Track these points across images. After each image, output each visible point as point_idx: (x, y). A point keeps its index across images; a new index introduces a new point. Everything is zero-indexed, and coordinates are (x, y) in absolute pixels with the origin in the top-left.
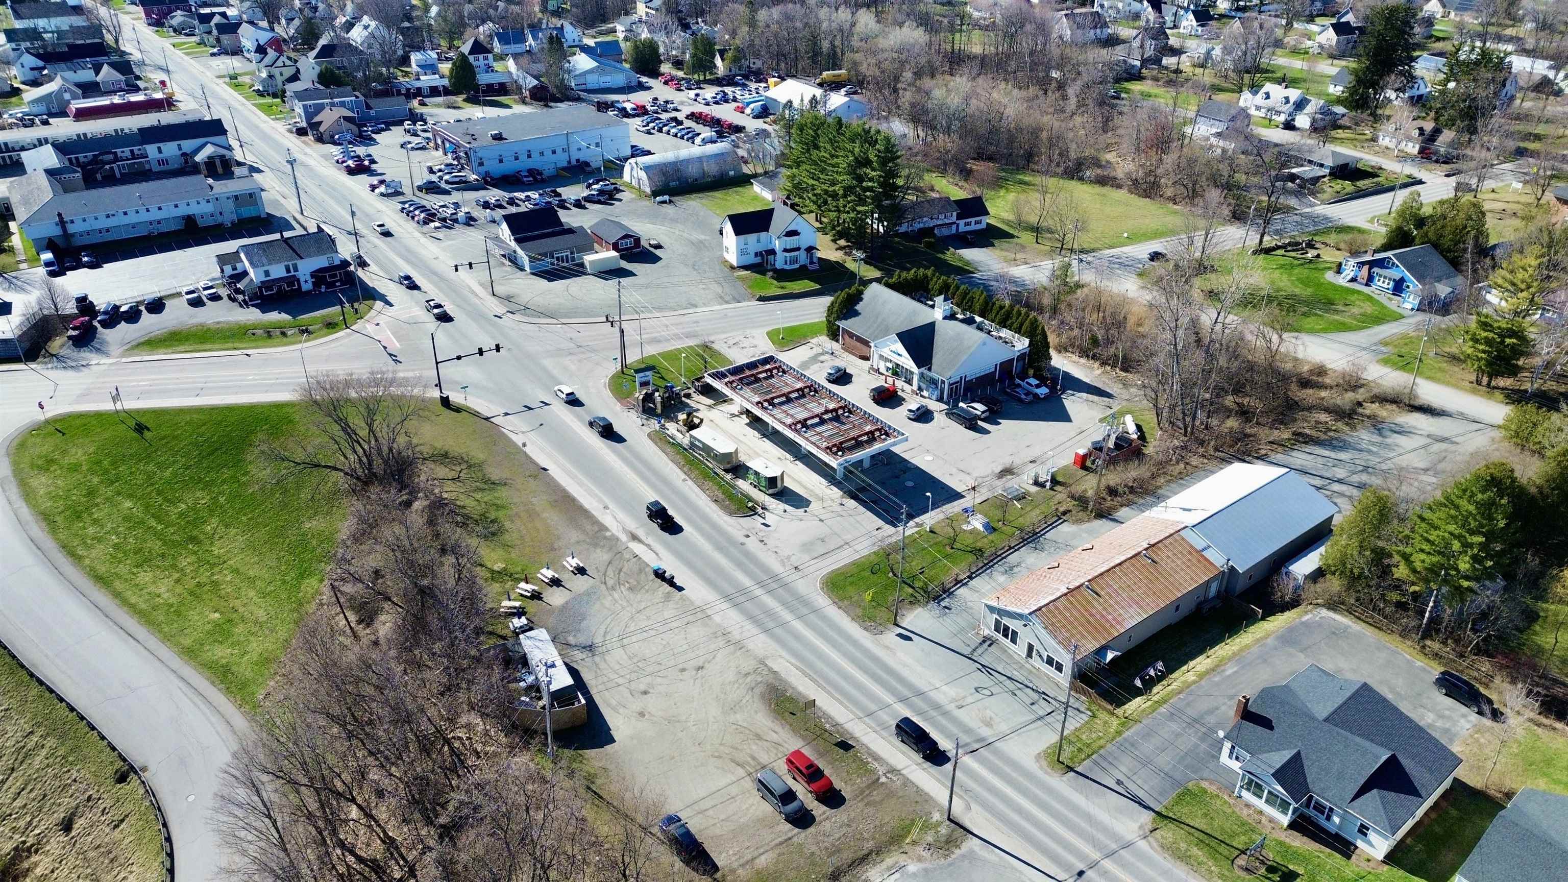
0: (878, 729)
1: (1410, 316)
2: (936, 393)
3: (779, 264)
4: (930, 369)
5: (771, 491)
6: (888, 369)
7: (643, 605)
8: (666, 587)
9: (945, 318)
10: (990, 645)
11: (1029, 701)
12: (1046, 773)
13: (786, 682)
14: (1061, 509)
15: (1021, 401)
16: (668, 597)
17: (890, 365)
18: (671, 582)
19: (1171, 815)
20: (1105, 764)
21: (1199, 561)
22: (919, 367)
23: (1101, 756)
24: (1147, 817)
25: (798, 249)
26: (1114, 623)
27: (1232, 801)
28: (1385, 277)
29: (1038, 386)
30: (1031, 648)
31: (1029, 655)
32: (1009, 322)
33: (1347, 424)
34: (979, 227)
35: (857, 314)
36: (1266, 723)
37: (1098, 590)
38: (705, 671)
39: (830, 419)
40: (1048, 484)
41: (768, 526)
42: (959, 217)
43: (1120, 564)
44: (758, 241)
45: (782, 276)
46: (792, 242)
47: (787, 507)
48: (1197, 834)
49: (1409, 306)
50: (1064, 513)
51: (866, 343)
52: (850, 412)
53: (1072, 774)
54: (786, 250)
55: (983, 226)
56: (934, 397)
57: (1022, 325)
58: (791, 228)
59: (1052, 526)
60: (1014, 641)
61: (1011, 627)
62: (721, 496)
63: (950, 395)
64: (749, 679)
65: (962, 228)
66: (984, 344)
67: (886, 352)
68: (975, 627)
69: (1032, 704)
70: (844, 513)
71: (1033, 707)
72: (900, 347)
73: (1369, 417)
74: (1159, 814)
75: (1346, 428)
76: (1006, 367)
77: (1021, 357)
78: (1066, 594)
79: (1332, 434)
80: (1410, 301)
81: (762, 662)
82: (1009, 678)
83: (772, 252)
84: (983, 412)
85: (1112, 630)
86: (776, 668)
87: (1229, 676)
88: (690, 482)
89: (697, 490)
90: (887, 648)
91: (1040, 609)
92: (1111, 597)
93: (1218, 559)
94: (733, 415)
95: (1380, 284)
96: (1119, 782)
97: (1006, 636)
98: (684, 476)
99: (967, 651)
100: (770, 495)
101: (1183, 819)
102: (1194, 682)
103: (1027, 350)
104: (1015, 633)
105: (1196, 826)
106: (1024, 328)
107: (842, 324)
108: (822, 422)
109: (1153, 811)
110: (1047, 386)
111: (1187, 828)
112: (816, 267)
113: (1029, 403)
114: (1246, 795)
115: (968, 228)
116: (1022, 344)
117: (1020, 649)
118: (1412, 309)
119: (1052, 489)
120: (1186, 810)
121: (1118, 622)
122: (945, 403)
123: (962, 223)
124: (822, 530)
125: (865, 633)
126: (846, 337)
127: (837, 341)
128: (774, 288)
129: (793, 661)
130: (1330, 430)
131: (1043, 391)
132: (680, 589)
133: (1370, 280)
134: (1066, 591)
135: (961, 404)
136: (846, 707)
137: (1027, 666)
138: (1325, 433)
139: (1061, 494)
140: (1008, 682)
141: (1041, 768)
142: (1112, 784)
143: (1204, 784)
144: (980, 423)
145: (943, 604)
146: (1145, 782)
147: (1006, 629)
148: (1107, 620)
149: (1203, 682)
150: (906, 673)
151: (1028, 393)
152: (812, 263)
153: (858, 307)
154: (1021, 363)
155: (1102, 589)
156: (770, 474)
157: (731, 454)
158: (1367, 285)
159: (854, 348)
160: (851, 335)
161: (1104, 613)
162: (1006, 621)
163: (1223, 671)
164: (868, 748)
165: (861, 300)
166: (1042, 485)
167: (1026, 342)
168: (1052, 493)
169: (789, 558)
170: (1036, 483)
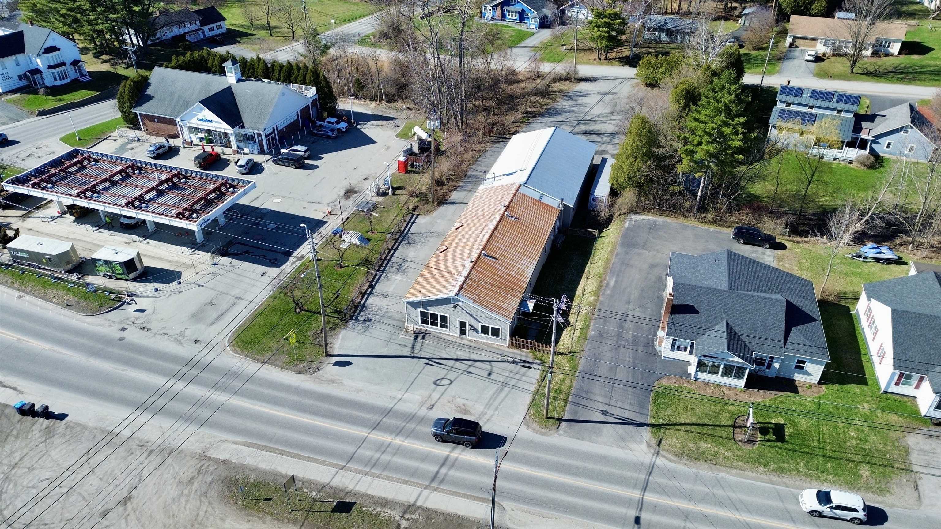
0: (367, 469)
1: (537, 33)
2: (256, 148)
3: (49, 82)
4: (243, 127)
5: (131, 276)
6: (201, 139)
7: (17, 456)
8: (43, 422)
9: (239, 81)
10: (423, 338)
11: (485, 374)
12: (543, 434)
13: (243, 467)
14: (411, 207)
15: (329, 137)
16: (49, 433)
17: (202, 135)
18: (46, 414)
19: (661, 422)
20: (583, 402)
21: (543, 208)
22: (233, 127)
23: (574, 395)
24: (646, 433)
25: (63, 64)
26: (518, 276)
27: (693, 387)
28: (512, 12)
29: (338, 123)
30: (463, 325)
31: (463, 332)
32: (292, 78)
33: (549, 99)
34: (220, 31)
35: (150, 98)
36: (690, 310)
37: (493, 254)
38: (135, 501)
39: (169, 189)
40: (390, 192)
41: (143, 311)
42: (203, 24)
43: (496, 228)
44: (18, 64)
45: (54, 91)
46: (52, 58)
47: (158, 286)
48: (693, 428)
49: (534, 27)
50: (414, 209)
51: (172, 122)
52: (185, 177)
53: (564, 424)
54: (50, 67)
55: (223, 30)
56: (256, 151)
57: (305, 77)
58: (48, 45)
59: (410, 223)
60: (444, 326)
61: (439, 314)
62: (72, 299)
63: (269, 147)
64: (196, 485)
65: (208, 34)
66: (283, 94)
67: (194, 122)
68: (401, 327)
69: (490, 374)
70: (222, 272)
71: (492, 377)
72: (208, 114)
73: (559, 92)
74: (652, 425)
75: (551, 102)
76: (305, 112)
77: (314, 103)
78: (473, 267)
79: (545, 107)
80: (533, 24)
81: (204, 457)
82: (457, 360)
83: (37, 71)
84: (305, 152)
85: (521, 283)
86: (223, 457)
87: (614, 286)
88: (27, 297)
89: (40, 302)
90: (332, 381)
91: (461, 287)
92: (504, 256)
93: (555, 203)
94: (53, 219)
95: (510, 17)
96: (604, 413)
97: (434, 324)
98: (17, 294)
99: (406, 352)
100: (134, 280)
101: (673, 420)
102: (596, 301)
103: (317, 97)
104: (444, 319)
105: (687, 421)
106: (308, 78)
107: (138, 111)
108: (161, 193)
109: (647, 425)
110: (344, 121)
111: (682, 427)
112: (88, 78)
113: (337, 137)
114: (703, 376)
115: (212, 33)
116: (311, 92)
117: (452, 331)
118: (536, 28)
119: (393, 194)
120: (668, 412)
121: (521, 275)
122: (268, 154)
123: (206, 28)
124: (205, 295)
125: (302, 376)
126: (147, 122)
127: (139, 129)
128: (51, 102)
129: (240, 439)
130: (543, 105)
131: (343, 125)
132: (62, 417)
133: (503, 16)
134: (472, 264)
135: (283, 151)
136: (323, 463)
137: (464, 342)
138: (541, 108)
139: (403, 195)
140: (458, 364)
141: (535, 431)
142: (602, 418)
143: (664, 382)
144: (306, 162)
145: (361, 318)
146: (623, 402)
147: (434, 316)
148: (513, 277)
149: (601, 299)
150: (362, 398)
151: (332, 130)
152: (82, 75)
153: (149, 92)
154: (315, 109)
155: (495, 252)
156: (123, 257)
157: (67, 252)
158: (502, 20)
159: (159, 130)
160: (152, 119)
161: (508, 271)
162: (432, 310)
163: (608, 284)
164: (369, 496)
165: (149, 85)
166: (385, 194)
167: (314, 89)
168: (395, 197)
169: (182, 334)
170: (379, 194)
